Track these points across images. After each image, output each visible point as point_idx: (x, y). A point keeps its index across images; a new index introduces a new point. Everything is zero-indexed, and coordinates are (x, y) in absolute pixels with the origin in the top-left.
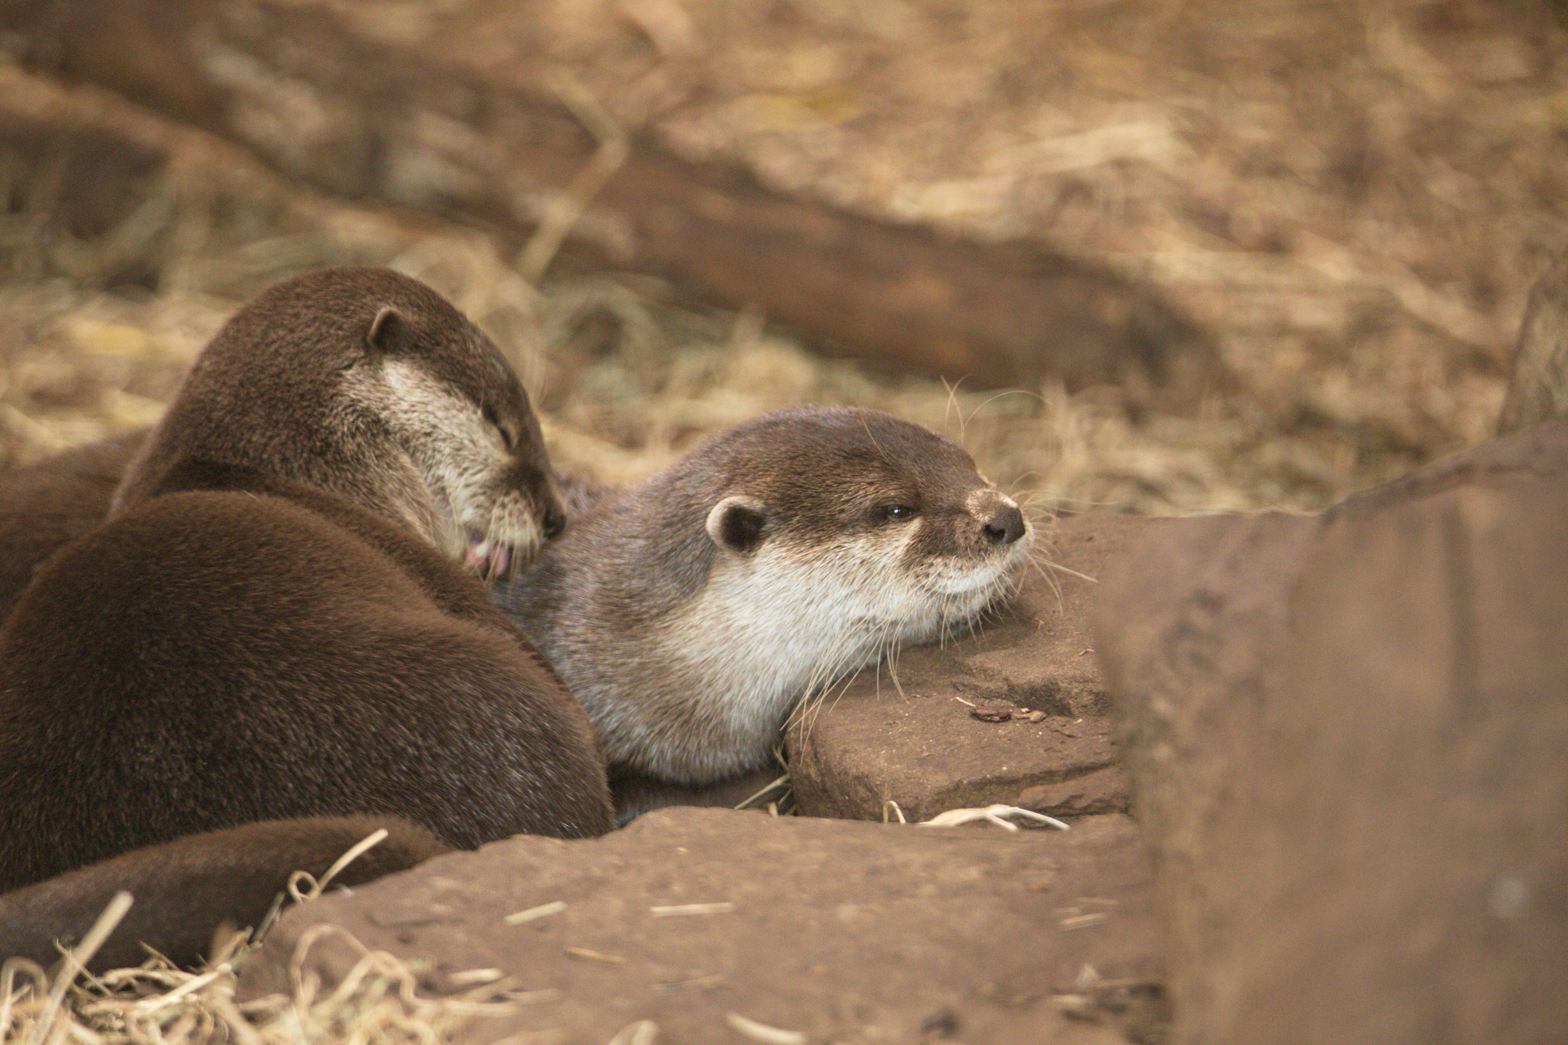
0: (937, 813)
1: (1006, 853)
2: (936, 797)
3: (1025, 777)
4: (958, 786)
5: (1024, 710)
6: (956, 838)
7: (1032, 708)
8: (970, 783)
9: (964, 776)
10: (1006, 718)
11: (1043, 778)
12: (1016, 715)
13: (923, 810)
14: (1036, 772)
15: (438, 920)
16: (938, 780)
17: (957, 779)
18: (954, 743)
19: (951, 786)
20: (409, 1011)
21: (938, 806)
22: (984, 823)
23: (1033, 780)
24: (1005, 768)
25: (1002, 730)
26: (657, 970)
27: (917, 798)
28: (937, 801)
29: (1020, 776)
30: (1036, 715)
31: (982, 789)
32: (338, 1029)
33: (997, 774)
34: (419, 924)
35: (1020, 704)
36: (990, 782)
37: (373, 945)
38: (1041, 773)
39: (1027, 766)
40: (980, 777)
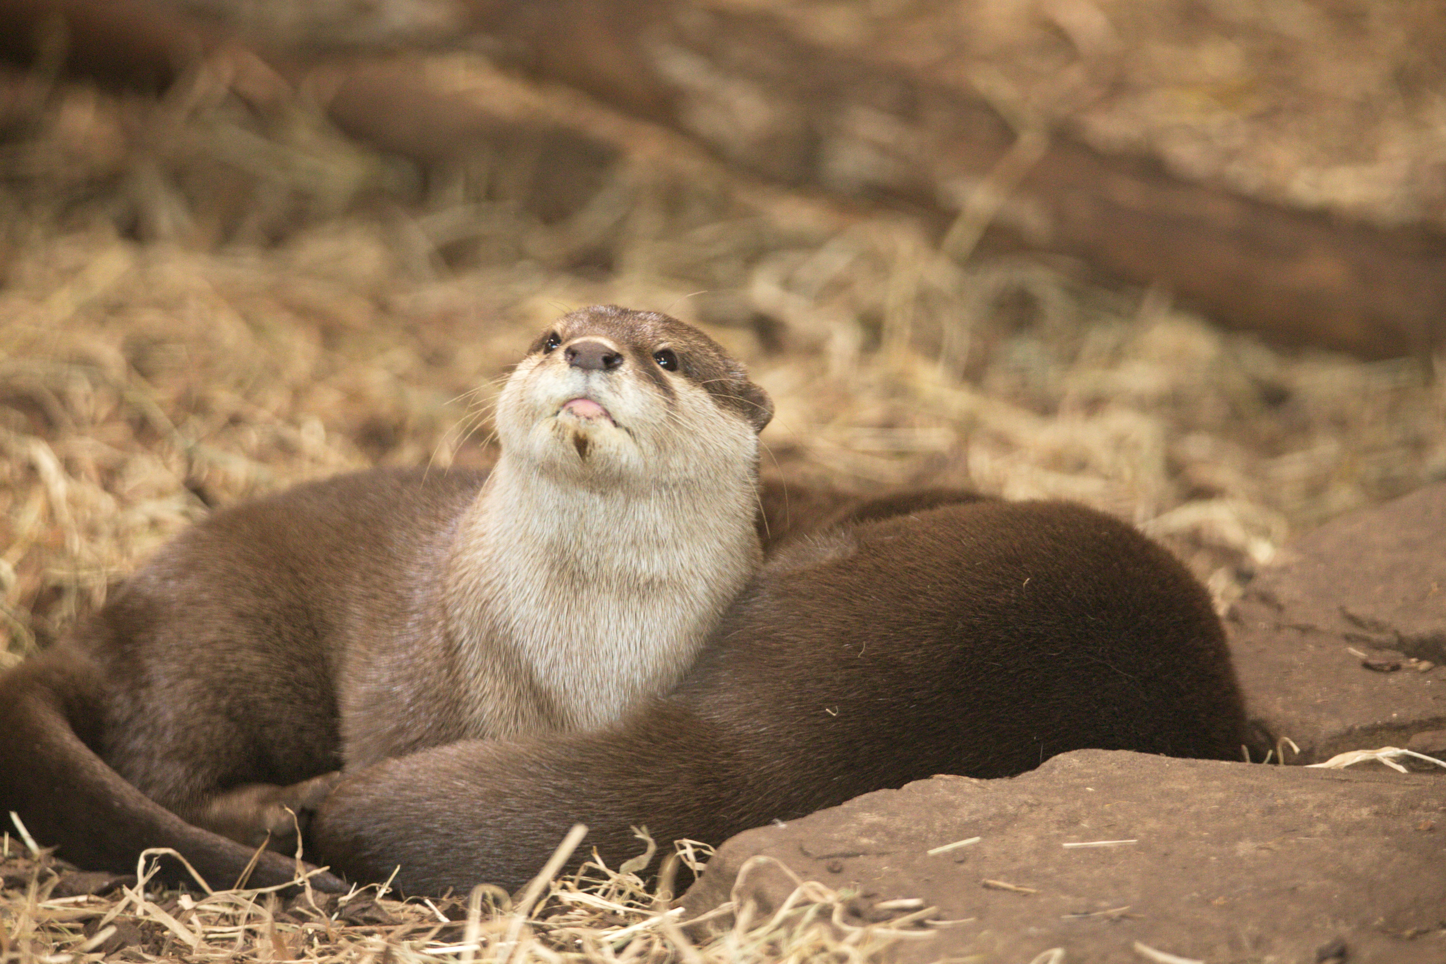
0: (1331, 757)
1: (1395, 794)
2: (1330, 742)
3: (1414, 723)
4: (1350, 732)
5: (1414, 660)
6: (1349, 780)
7: (1421, 658)
8: (1362, 729)
9: (1356, 721)
10: (1396, 668)
11: (1432, 725)
12: (1405, 665)
13: (1318, 753)
14: (1425, 718)
15: (865, 852)
16: (1332, 726)
17: (1349, 724)
18: (1345, 691)
19: (1344, 731)
20: (839, 936)
21: (1332, 750)
22: (1375, 764)
23: (1421, 726)
24: (1395, 715)
25: (1391, 679)
26: (1068, 900)
27: (1311, 742)
28: (1331, 745)
29: (1409, 722)
30: (1425, 665)
31: (1373, 734)
32: (774, 950)
33: (1387, 720)
34: (847, 856)
35: (1409, 655)
36: (1381, 728)
37: (805, 875)
38: (1430, 719)
39: (1415, 714)
40: (1371, 723)
